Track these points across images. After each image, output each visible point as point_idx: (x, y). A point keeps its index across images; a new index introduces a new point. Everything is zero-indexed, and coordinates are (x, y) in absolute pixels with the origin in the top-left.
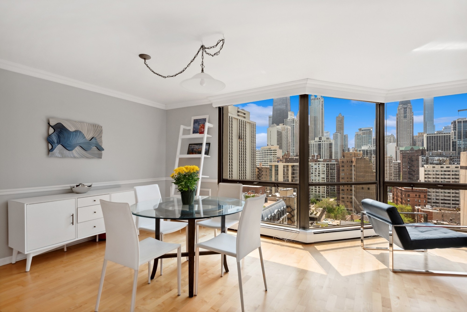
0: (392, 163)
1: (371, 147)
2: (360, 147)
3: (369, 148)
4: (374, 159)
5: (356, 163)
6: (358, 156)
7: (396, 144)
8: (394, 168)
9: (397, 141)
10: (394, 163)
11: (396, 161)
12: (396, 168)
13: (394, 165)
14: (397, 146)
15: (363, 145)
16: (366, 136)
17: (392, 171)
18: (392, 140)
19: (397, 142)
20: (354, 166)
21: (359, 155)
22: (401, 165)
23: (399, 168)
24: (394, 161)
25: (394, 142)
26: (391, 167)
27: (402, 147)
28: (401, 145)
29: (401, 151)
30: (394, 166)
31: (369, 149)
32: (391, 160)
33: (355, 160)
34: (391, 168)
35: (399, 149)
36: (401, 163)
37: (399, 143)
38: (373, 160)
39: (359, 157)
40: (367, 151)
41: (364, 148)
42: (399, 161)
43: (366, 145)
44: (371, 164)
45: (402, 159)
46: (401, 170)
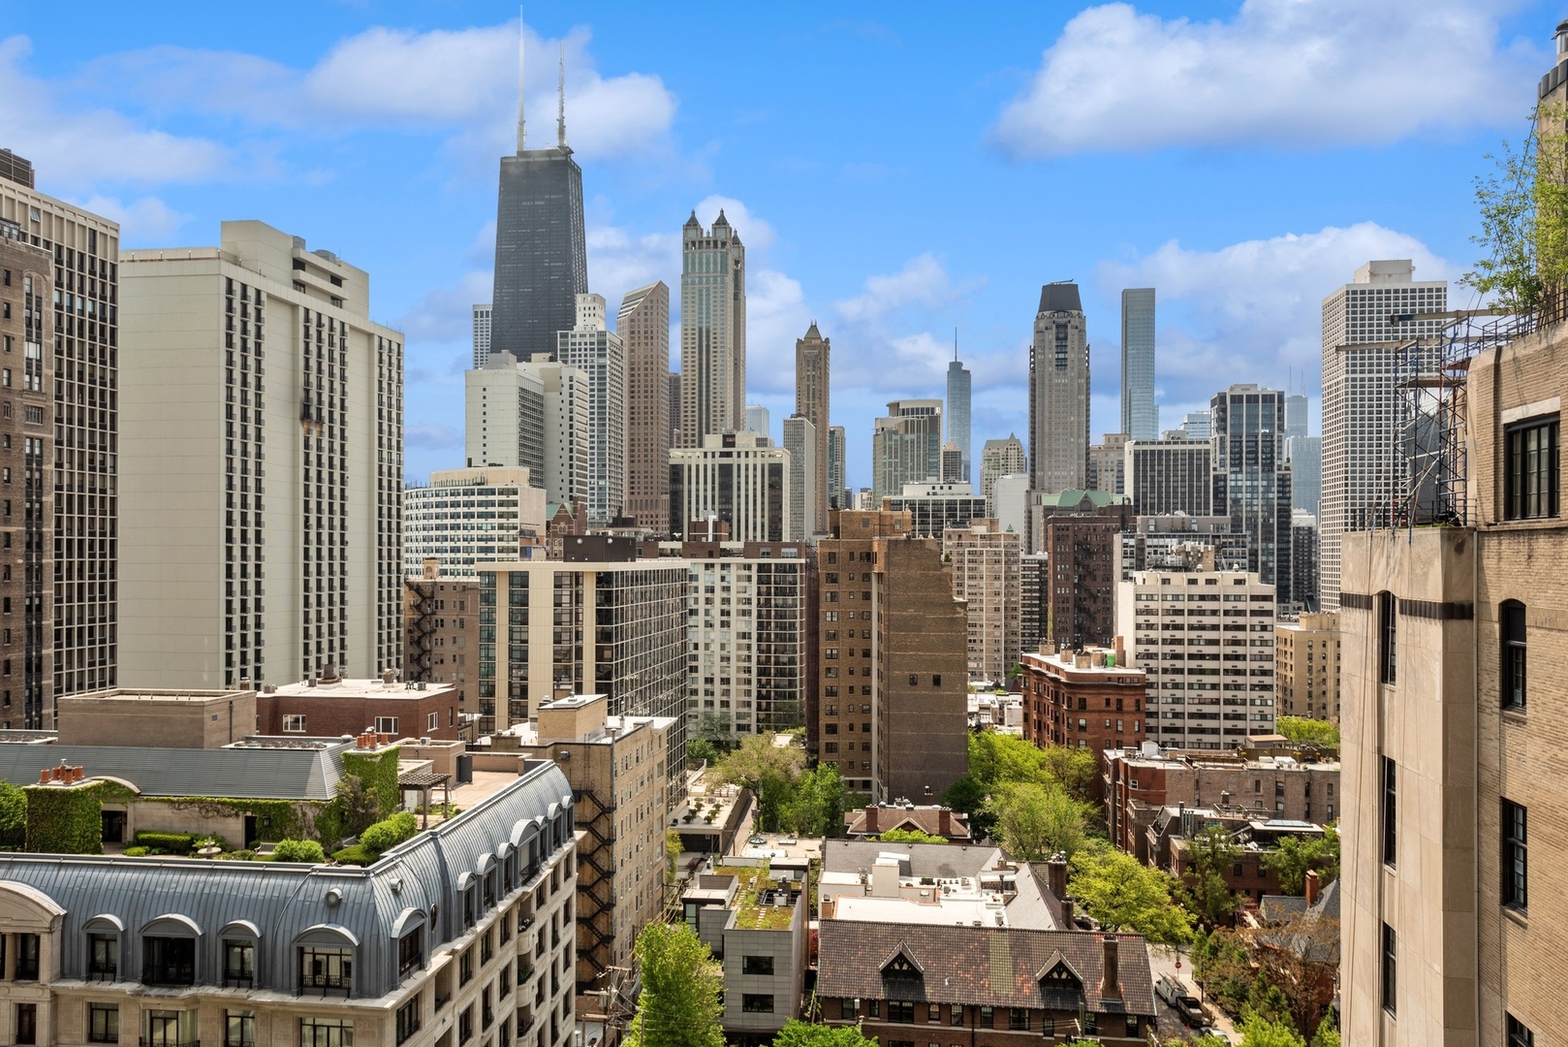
0: (1016, 562)
1: (938, 487)
2: (896, 488)
3: (931, 491)
4: (950, 543)
5: (888, 564)
6: (894, 532)
7: (1027, 476)
8: (1024, 584)
9: (1033, 465)
10: (1024, 561)
11: (1030, 553)
12: (1030, 583)
13: (1024, 569)
14: (1033, 487)
15: (904, 479)
16: (918, 437)
17: (1017, 595)
18: (1013, 462)
19: (1033, 470)
20: (880, 575)
21: (898, 527)
22: (1051, 572)
23: (1043, 583)
24: (1023, 555)
25: (1020, 469)
26: (1014, 578)
27: (1050, 493)
28: (1046, 486)
29: (1048, 510)
30: (1024, 576)
31: (931, 498)
32: (1014, 550)
33: (884, 550)
34: (1015, 583)
35: (1039, 501)
36: (1051, 562)
37: (1038, 474)
38: (947, 547)
39: (901, 533)
40: (923, 504)
41: (914, 491)
42: (1041, 555)
43: (918, 479)
44: (945, 570)
45: (1054, 547)
46: (1051, 594)
